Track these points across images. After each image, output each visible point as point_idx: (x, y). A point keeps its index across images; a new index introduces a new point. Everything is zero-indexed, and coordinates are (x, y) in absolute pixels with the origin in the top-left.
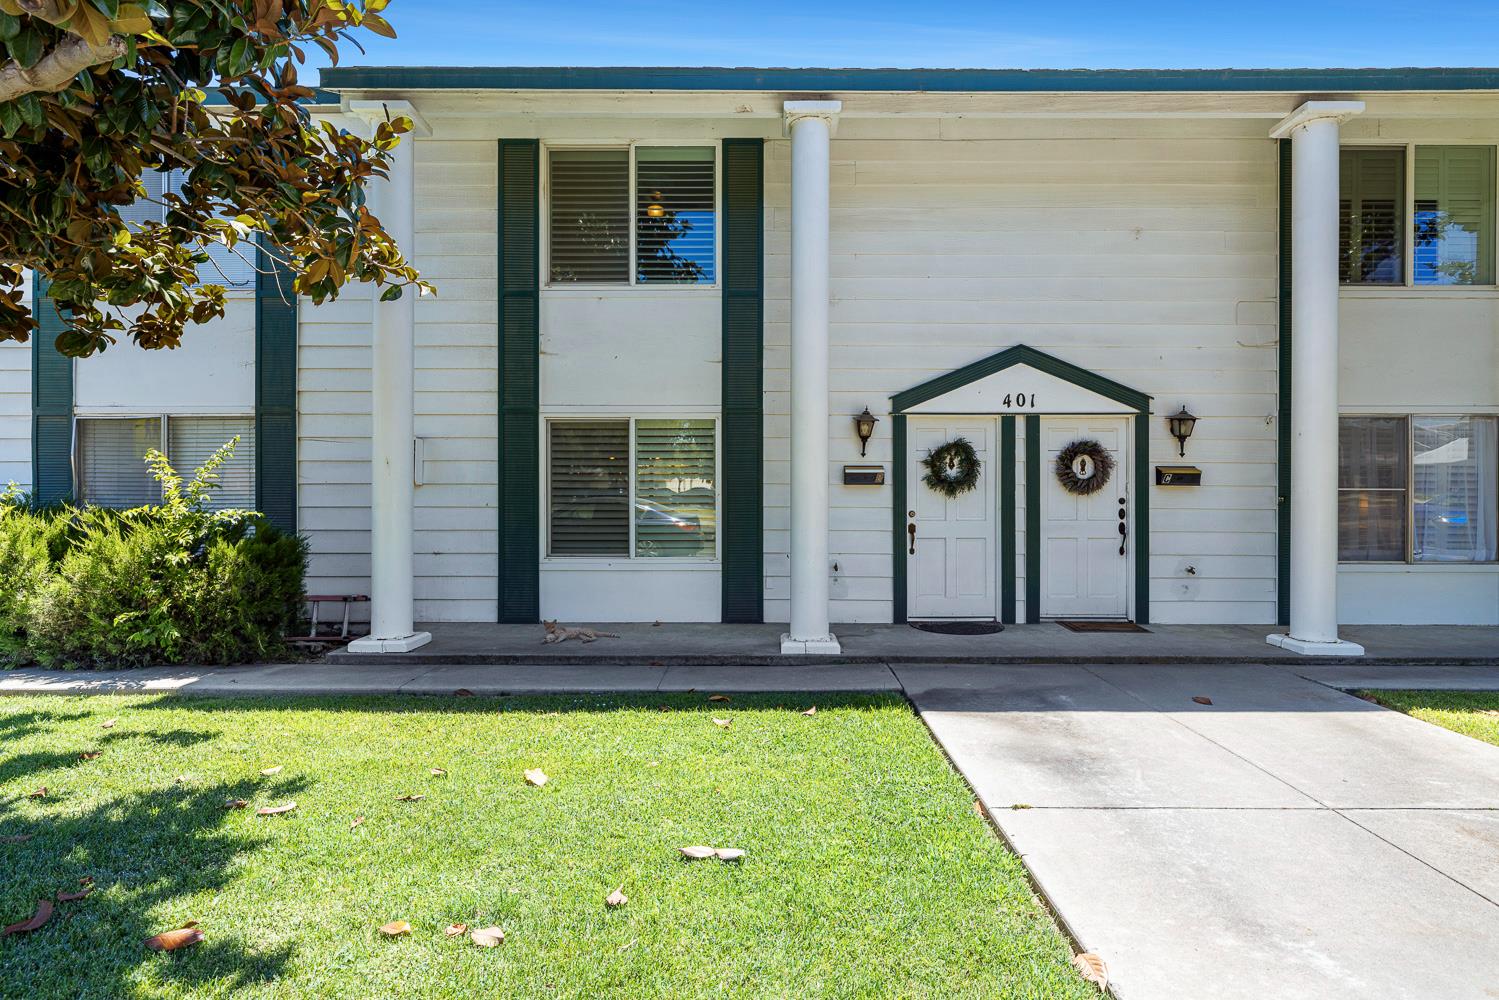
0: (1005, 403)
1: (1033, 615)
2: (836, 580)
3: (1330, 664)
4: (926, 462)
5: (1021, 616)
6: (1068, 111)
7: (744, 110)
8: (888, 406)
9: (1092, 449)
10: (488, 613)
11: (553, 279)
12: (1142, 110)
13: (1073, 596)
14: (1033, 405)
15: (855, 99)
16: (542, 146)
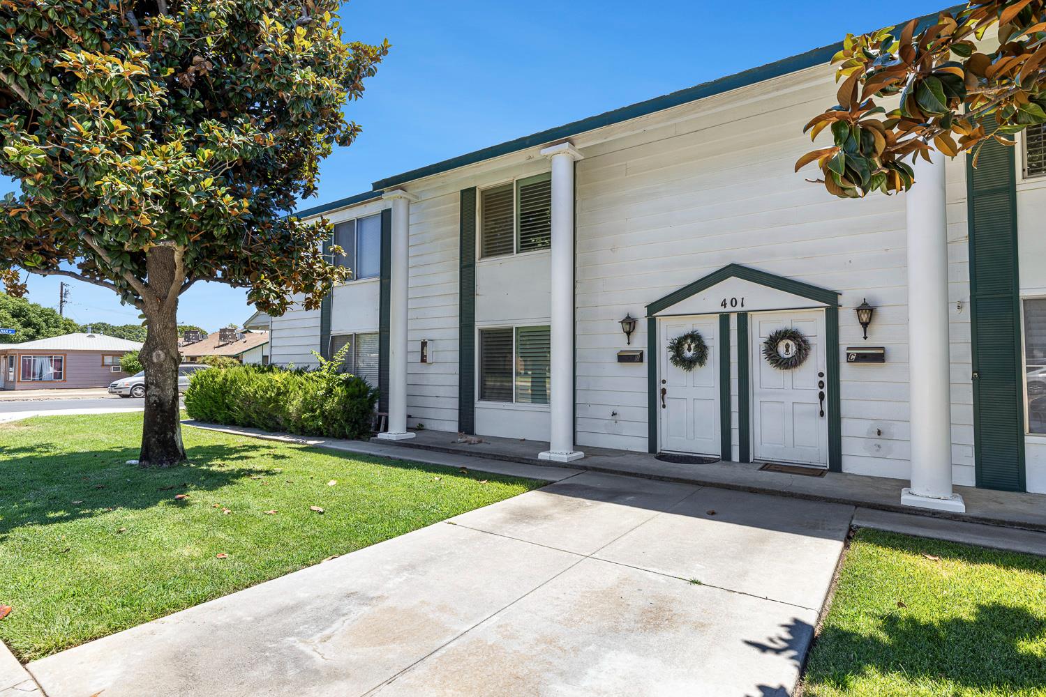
0: (722, 305)
1: (745, 457)
2: (616, 422)
3: (923, 515)
4: (671, 348)
5: (736, 456)
6: (709, 109)
7: (530, 158)
8: (645, 312)
9: (793, 335)
10: (453, 427)
11: (482, 257)
12: (764, 94)
13: (781, 446)
14: (742, 306)
15: (583, 137)
16: (477, 189)
